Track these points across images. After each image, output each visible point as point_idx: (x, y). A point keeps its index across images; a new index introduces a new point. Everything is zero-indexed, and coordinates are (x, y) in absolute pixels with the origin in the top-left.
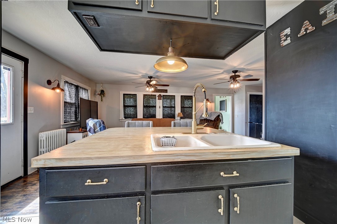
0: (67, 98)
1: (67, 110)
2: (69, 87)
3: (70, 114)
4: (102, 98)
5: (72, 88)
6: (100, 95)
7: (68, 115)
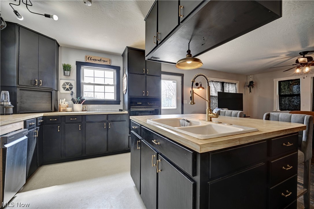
0: (212, 93)
1: (213, 102)
2: (214, 84)
3: (216, 105)
4: (250, 89)
5: (217, 85)
6: (249, 86)
7: (214, 105)
